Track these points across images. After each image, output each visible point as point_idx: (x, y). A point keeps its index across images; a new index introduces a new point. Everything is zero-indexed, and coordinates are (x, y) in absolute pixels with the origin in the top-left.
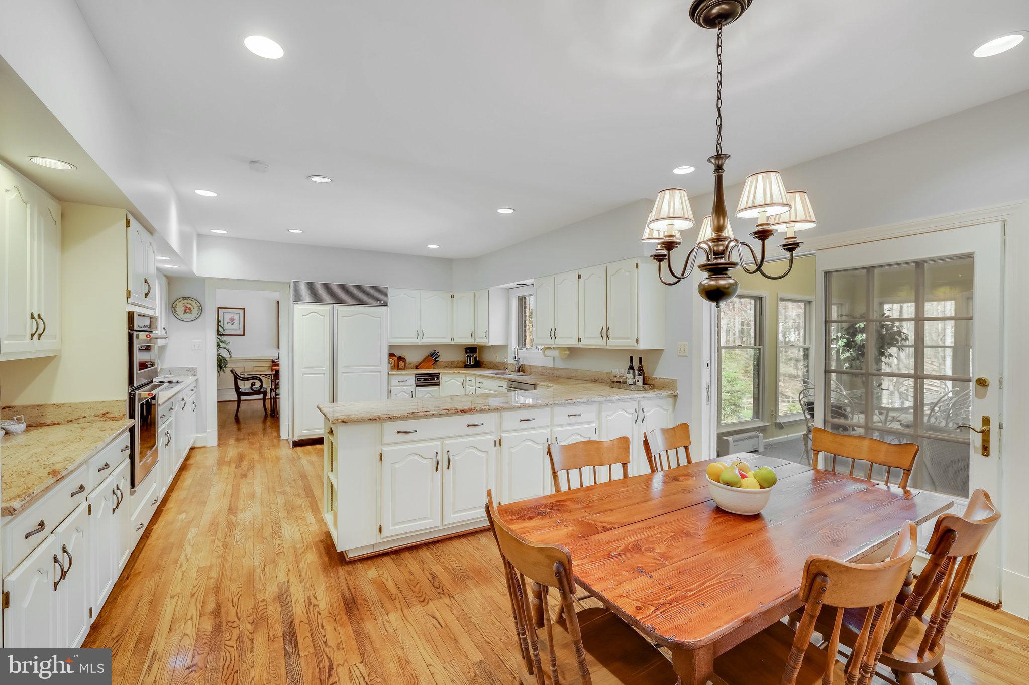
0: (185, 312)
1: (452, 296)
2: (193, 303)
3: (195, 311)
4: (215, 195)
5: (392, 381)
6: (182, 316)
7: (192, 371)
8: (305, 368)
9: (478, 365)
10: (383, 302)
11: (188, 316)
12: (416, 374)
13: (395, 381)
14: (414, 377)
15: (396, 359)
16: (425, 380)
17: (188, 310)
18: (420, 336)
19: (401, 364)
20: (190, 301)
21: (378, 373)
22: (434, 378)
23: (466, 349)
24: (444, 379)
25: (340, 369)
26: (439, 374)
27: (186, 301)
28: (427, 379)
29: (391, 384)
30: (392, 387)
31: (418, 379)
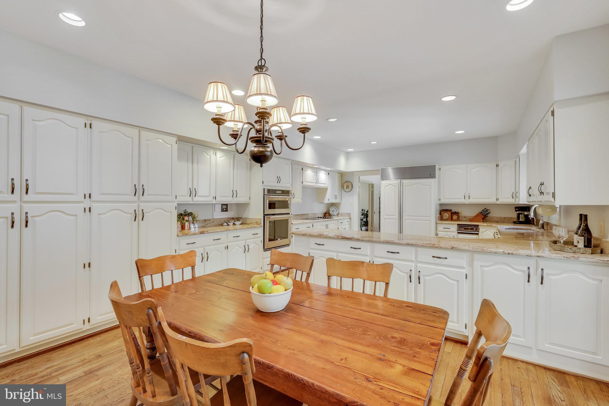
0: (347, 188)
1: (497, 166)
2: (350, 185)
3: (350, 187)
4: (320, 137)
5: (439, 227)
6: (346, 190)
7: (349, 215)
8: (386, 215)
9: (528, 221)
10: (432, 175)
11: (348, 190)
12: (458, 224)
13: (441, 227)
14: (456, 226)
15: (450, 213)
16: (465, 229)
17: (347, 187)
18: (467, 197)
19: (455, 217)
20: (348, 183)
21: (428, 221)
22: (474, 228)
23: (516, 208)
24: (481, 229)
25: (405, 217)
26: (478, 225)
27: (347, 183)
28: (467, 229)
29: (438, 230)
30: (438, 231)
31: (459, 228)
